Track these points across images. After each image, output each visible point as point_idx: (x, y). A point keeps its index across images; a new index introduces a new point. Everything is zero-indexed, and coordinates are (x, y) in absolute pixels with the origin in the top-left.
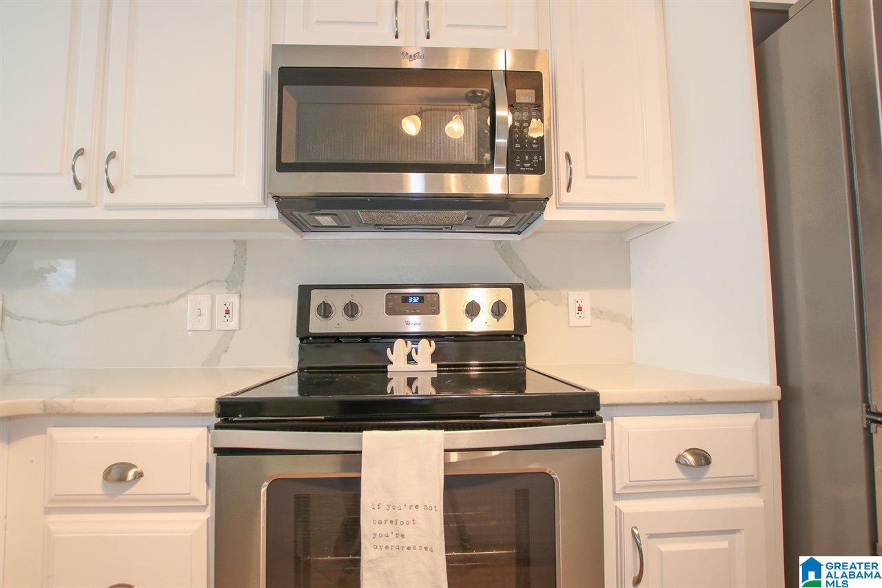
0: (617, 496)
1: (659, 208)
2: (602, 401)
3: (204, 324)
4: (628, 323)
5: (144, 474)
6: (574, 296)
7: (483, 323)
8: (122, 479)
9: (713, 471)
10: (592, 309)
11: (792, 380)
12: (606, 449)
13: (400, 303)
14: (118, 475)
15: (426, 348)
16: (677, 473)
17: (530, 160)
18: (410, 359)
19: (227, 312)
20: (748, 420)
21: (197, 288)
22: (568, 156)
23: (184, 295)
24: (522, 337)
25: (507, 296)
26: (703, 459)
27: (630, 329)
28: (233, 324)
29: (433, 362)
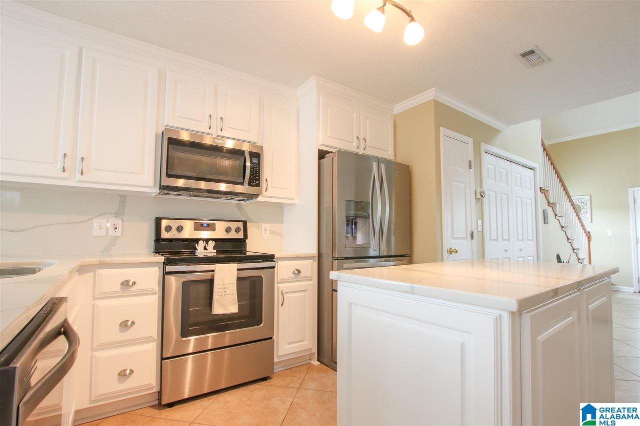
0: (278, 283)
1: (293, 199)
2: (275, 257)
3: (103, 233)
4: (282, 236)
5: (137, 283)
6: (264, 226)
7: (233, 235)
8: (128, 284)
9: (302, 275)
10: (270, 231)
11: (321, 252)
12: (276, 269)
13: (199, 227)
14: (126, 284)
15: (211, 244)
16: (292, 276)
17: (256, 182)
18: (205, 249)
19: (116, 228)
20: (310, 262)
21: (99, 216)
22: (266, 180)
23: (92, 219)
24: (245, 241)
25: (241, 225)
26: (299, 272)
27: (282, 238)
28: (118, 233)
29: (214, 249)
